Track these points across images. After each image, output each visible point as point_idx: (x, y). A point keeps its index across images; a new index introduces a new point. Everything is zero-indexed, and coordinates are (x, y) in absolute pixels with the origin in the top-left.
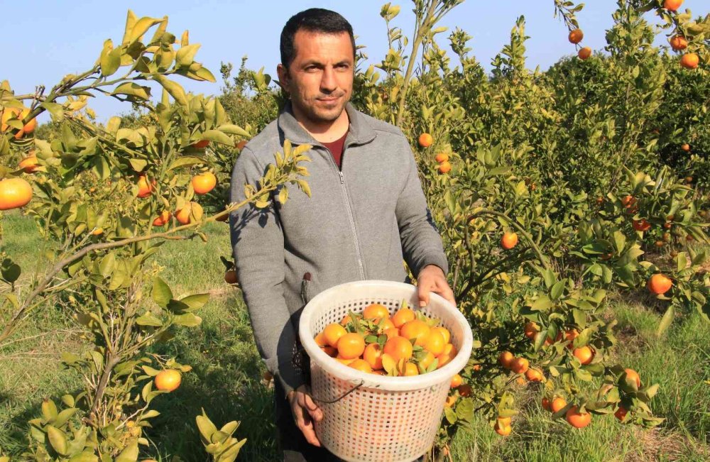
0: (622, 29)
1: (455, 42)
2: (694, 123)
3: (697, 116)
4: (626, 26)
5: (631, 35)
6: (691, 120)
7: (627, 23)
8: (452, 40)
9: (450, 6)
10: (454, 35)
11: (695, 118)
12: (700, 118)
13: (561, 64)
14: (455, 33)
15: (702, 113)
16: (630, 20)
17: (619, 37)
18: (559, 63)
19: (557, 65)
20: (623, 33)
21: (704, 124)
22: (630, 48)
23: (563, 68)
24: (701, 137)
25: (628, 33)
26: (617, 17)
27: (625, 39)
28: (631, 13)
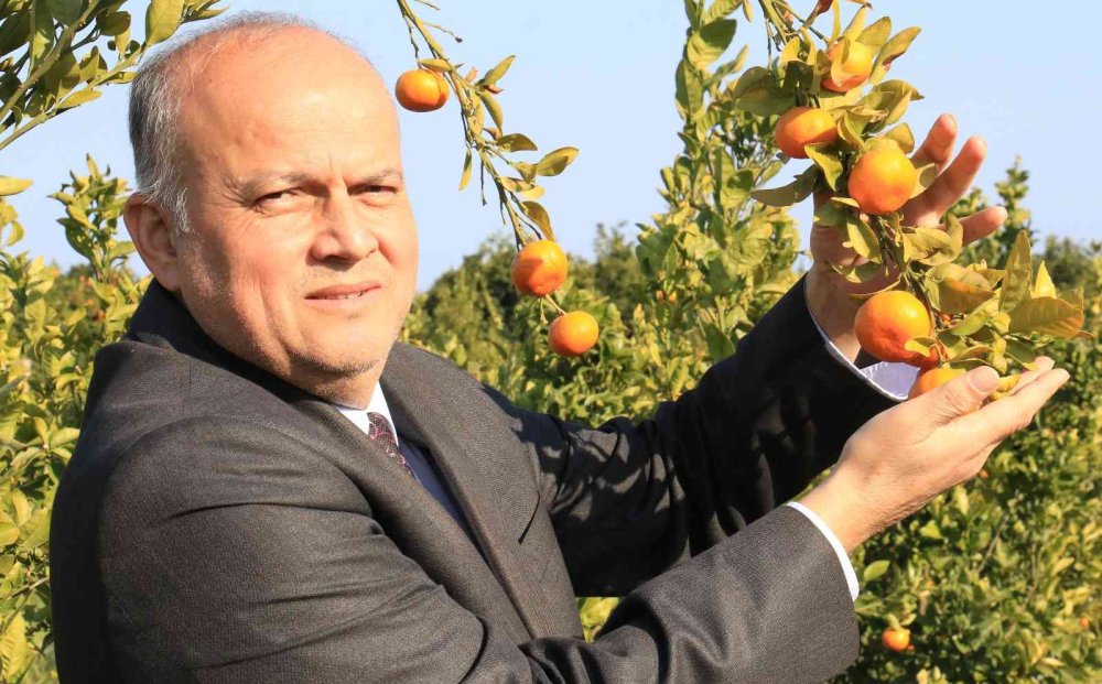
0: (694, 228)
1: (78, 214)
2: (928, 543)
3: (939, 523)
4: (710, 220)
5: (726, 258)
6: (917, 534)
7: (713, 209)
8: (67, 203)
9: (26, 119)
10: (78, 186)
11: (930, 530)
12: (946, 532)
13: (486, 261)
14: (83, 178)
15: (954, 511)
16: (722, 195)
17: (684, 253)
18: (479, 257)
19: (471, 263)
20: (700, 246)
21: (958, 551)
22: (722, 303)
23: (491, 273)
24: (951, 596)
25: (715, 247)
26: (678, 183)
27: (703, 269)
28: (725, 178)
